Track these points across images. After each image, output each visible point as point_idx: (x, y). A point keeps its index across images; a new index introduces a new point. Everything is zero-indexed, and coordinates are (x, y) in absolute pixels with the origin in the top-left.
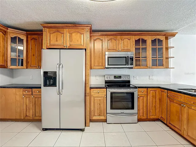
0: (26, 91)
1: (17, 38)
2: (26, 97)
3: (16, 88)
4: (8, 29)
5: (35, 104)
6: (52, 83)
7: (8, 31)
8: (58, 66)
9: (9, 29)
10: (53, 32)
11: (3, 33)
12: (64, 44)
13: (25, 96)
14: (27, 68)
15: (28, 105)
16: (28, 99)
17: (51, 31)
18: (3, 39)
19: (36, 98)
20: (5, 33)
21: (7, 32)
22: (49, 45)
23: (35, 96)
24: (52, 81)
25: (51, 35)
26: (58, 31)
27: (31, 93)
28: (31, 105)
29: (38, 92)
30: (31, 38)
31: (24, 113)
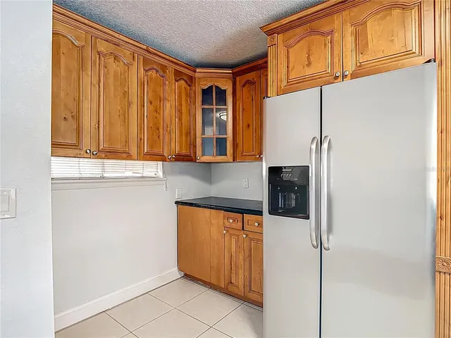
0: (231, 218)
1: (214, 88)
2: (231, 235)
3: (211, 208)
4: (195, 72)
5: (250, 256)
6: (293, 205)
7: (197, 75)
8: (314, 146)
9: (198, 70)
10: (297, 38)
11: (187, 82)
12: (336, 65)
13: (227, 231)
14: (234, 160)
15: (234, 254)
16: (233, 241)
17: (290, 39)
18: (187, 95)
19: (251, 240)
20: (191, 81)
21: (195, 78)
22: (285, 83)
23: (251, 236)
24: (294, 196)
25: (290, 50)
26: (313, 32)
27: (240, 224)
28: (241, 257)
29: (256, 224)
30: (242, 83)
31: (226, 273)
